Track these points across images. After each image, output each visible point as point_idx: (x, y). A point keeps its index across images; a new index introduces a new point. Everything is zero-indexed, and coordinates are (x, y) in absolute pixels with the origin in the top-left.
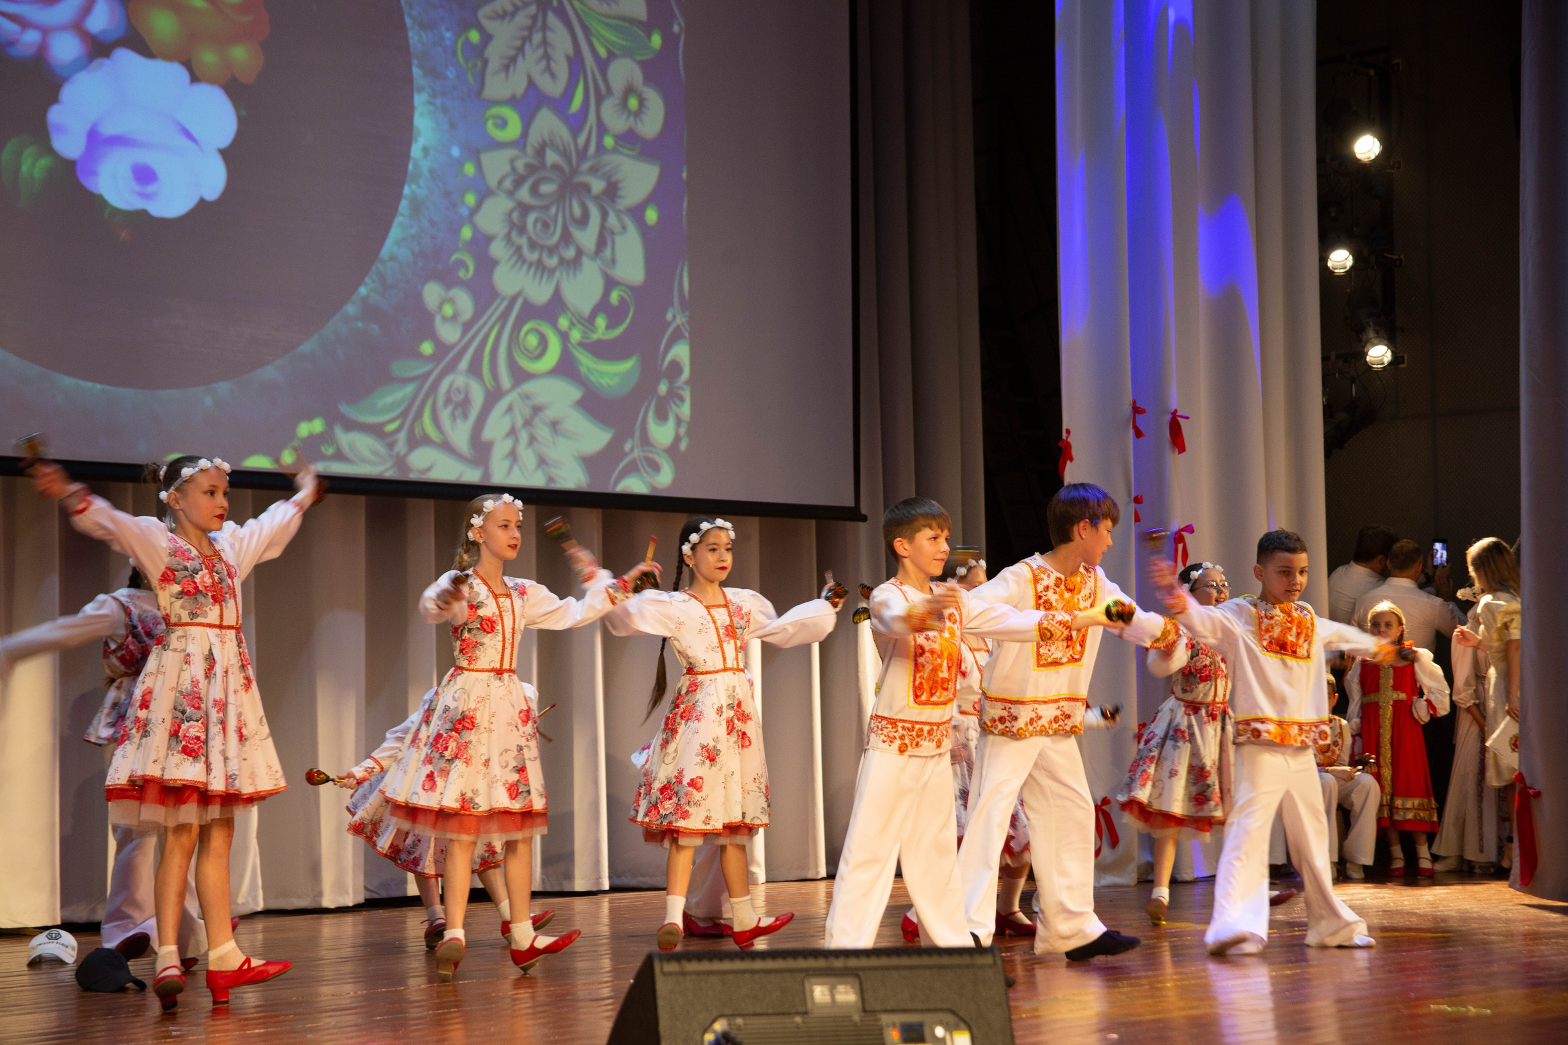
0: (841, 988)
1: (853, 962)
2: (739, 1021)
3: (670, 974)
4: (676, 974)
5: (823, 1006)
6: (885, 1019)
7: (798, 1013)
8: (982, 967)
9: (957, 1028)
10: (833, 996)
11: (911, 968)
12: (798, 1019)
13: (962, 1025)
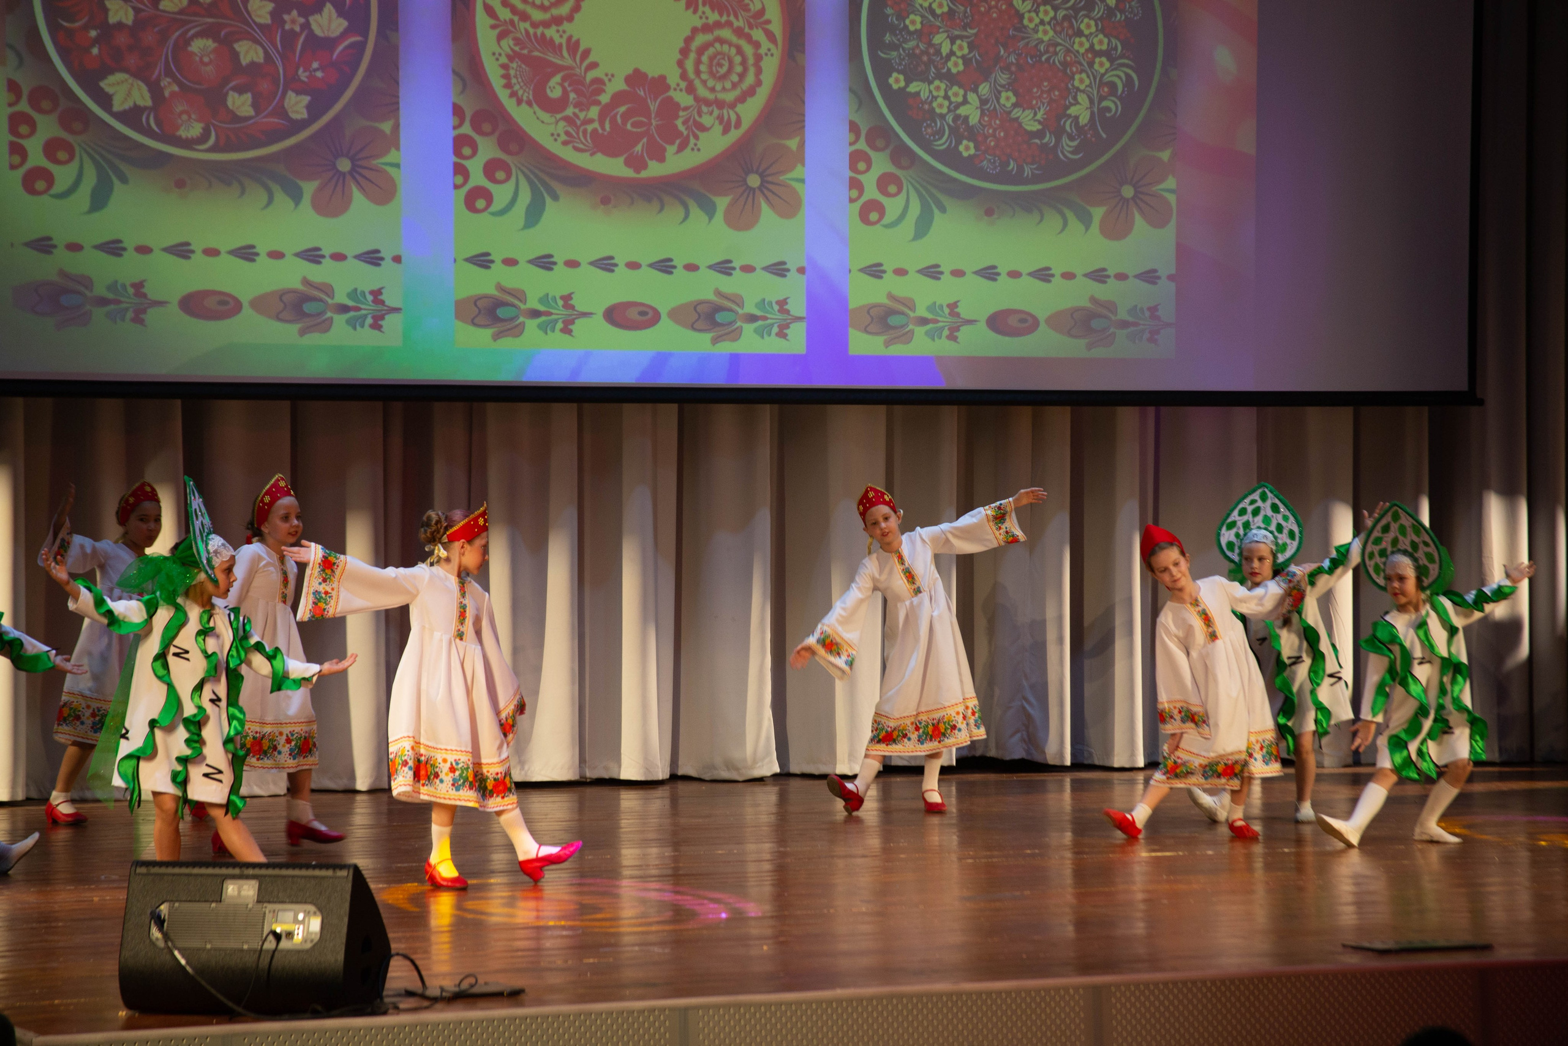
0: (246, 887)
1: (257, 871)
2: (177, 905)
3: (139, 874)
4: (143, 875)
5: (232, 897)
6: (270, 907)
7: (213, 901)
8: (339, 877)
9: (315, 913)
10: (239, 892)
11: (293, 877)
12: (213, 905)
13: (318, 913)
